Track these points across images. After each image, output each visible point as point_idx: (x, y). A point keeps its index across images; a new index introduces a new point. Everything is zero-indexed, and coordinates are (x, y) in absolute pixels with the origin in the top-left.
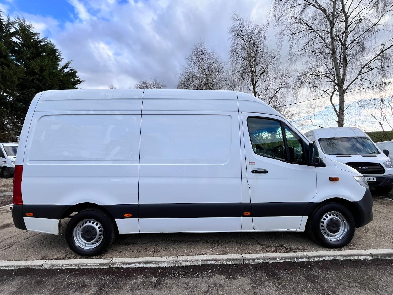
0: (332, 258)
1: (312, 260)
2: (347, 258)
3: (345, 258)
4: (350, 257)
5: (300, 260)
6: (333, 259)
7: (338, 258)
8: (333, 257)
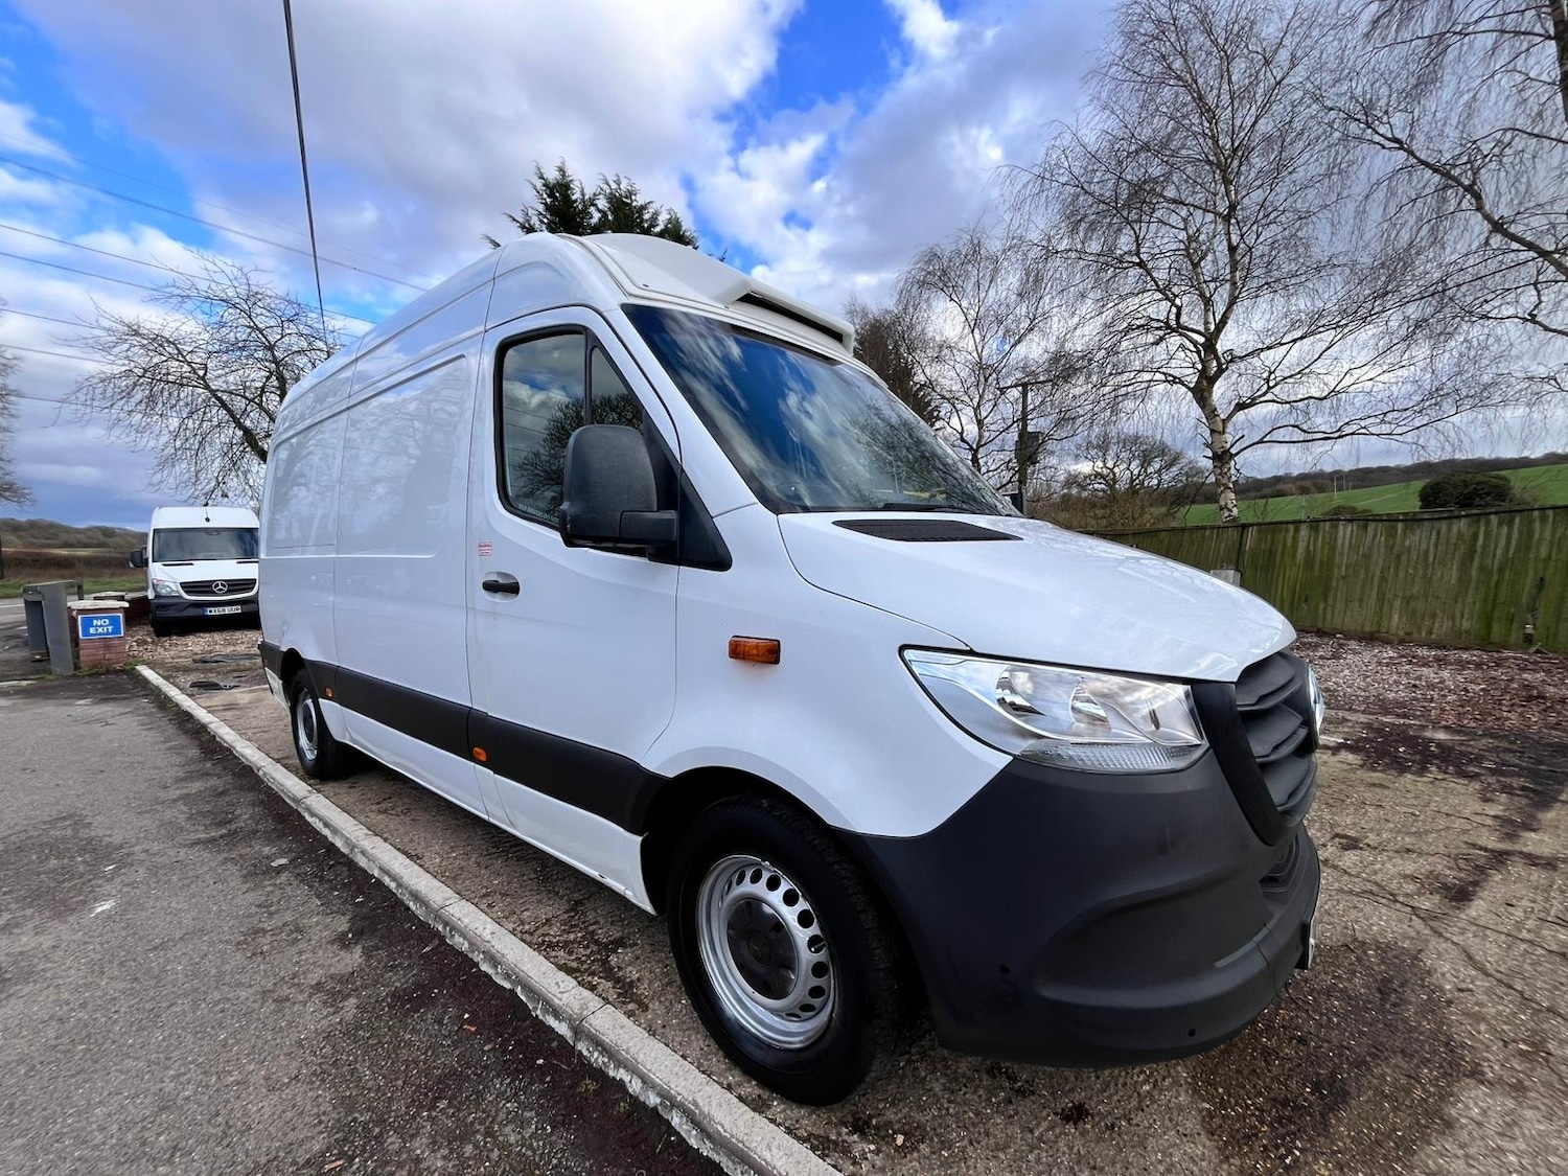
0: (653, 1100)
1: (582, 1047)
2: (716, 1158)
3: (706, 1150)
4: (730, 1164)
5: (551, 1021)
6: (655, 1109)
7: (676, 1120)
8: (658, 1100)
